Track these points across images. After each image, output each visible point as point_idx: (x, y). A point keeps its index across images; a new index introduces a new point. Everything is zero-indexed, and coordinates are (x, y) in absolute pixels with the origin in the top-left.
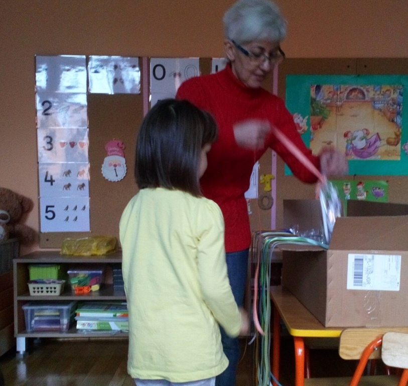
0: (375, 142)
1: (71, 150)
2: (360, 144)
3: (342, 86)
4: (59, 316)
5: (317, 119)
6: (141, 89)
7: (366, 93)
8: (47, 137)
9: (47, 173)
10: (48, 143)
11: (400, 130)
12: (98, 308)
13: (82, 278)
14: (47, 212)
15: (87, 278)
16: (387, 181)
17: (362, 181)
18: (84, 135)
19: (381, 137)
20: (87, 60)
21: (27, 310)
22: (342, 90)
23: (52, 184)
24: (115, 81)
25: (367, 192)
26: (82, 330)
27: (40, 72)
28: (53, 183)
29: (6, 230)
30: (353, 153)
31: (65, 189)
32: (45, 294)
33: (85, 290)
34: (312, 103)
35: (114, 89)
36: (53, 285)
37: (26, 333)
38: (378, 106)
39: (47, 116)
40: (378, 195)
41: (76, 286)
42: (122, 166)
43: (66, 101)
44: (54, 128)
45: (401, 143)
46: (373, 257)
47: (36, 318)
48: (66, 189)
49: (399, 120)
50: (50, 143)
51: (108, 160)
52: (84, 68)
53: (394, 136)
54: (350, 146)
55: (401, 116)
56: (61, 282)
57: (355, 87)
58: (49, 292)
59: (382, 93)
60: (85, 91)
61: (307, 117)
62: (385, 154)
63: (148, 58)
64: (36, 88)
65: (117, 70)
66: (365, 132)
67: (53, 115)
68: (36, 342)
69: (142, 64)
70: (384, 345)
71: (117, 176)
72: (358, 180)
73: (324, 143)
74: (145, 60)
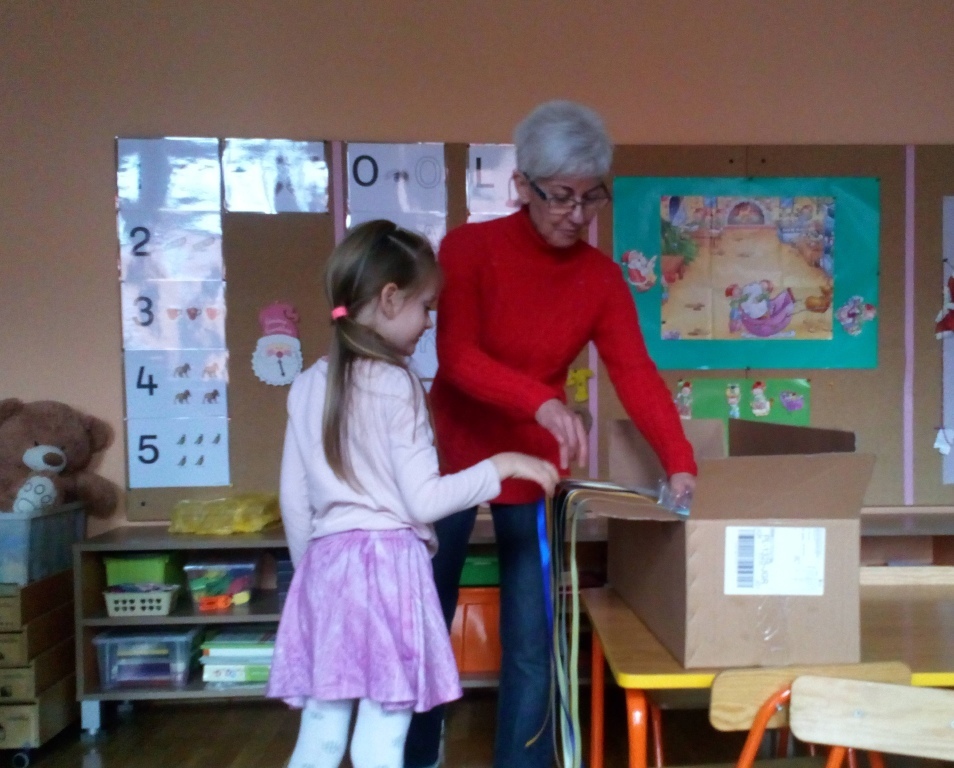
0: (785, 304)
1: (191, 324)
2: (758, 310)
3: (720, 199)
4: (166, 656)
5: (674, 260)
6: (331, 203)
7: (765, 212)
8: (141, 298)
9: (142, 369)
10: (143, 311)
11: (831, 283)
12: (246, 639)
13: (215, 580)
14: (142, 447)
15: (224, 578)
16: (809, 381)
17: (762, 381)
18: (217, 294)
19: (796, 296)
20: (221, 147)
21: (103, 646)
22: (720, 207)
23: (151, 393)
24: (279, 187)
25: (771, 400)
26: (214, 684)
27: (124, 170)
28: (155, 390)
29: (58, 486)
30: (743, 328)
31: (177, 401)
32: (138, 612)
33: (221, 603)
34: (663, 231)
35: (278, 202)
36: (154, 595)
37: (101, 691)
38: (787, 236)
39: (141, 257)
40: (791, 406)
41: (203, 594)
42: (294, 355)
43: (179, 228)
44: (155, 280)
45: (834, 307)
47: (122, 662)
48: (181, 401)
49: (827, 263)
50: (147, 311)
51: (265, 343)
52: (215, 163)
53: (819, 294)
54: (738, 313)
55: (832, 256)
56: (170, 588)
57: (743, 199)
58: (147, 609)
59: (796, 211)
60: (218, 209)
61: (654, 258)
62: (801, 327)
63: (343, 143)
64: (119, 202)
65: (282, 167)
66: (765, 285)
67: (153, 255)
68: (122, 709)
69: (331, 152)
71: (283, 374)
72: (753, 377)
73: (688, 306)
74: (337, 148)
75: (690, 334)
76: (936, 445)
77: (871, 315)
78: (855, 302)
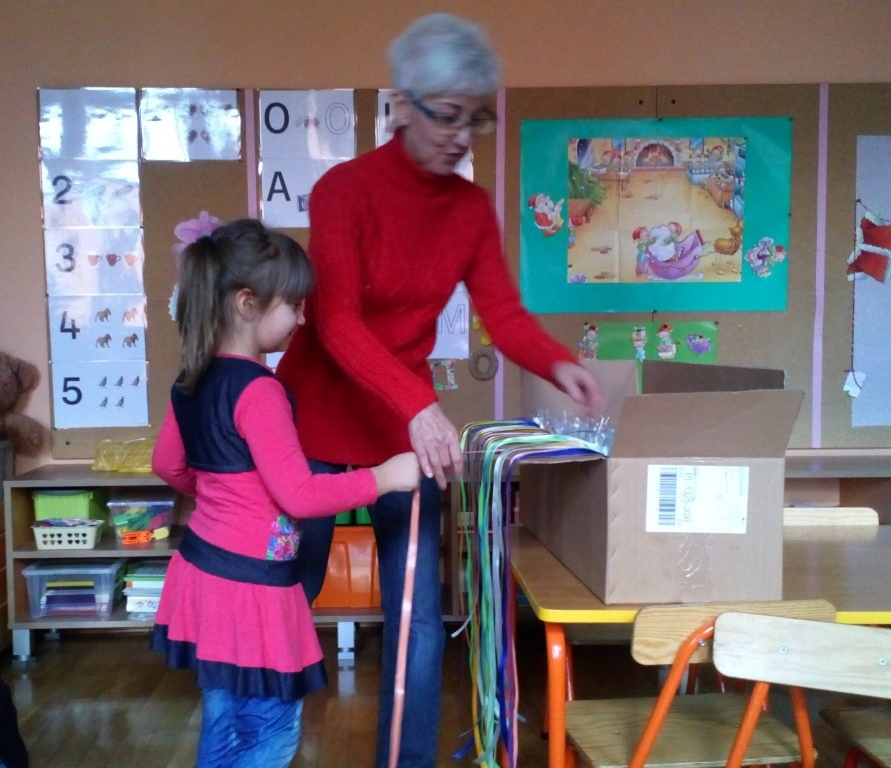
0: (692, 248)
1: (110, 270)
2: (665, 252)
3: (628, 140)
4: (92, 588)
5: (581, 204)
6: (243, 151)
7: (674, 154)
8: (64, 245)
9: (65, 314)
10: (66, 257)
11: (741, 224)
13: (136, 516)
14: (66, 389)
15: (144, 515)
16: (717, 323)
17: (668, 324)
18: (135, 241)
19: (705, 239)
20: (139, 96)
21: (32, 577)
22: (628, 149)
23: (74, 337)
24: (192, 136)
25: (677, 343)
26: (137, 614)
27: (46, 120)
28: (77, 334)
30: (650, 270)
31: (99, 345)
32: (65, 546)
33: (142, 538)
34: (571, 174)
35: (191, 151)
36: (80, 530)
37: (29, 620)
38: (697, 178)
39: (62, 205)
40: (698, 349)
41: (125, 530)
43: (98, 176)
44: (77, 228)
45: (743, 249)
46: (695, 470)
47: (50, 593)
48: (102, 345)
49: (737, 204)
52: (132, 112)
53: (729, 236)
54: (645, 256)
55: (742, 198)
56: (95, 524)
57: (654, 141)
58: (74, 543)
59: (706, 153)
60: (135, 157)
61: (562, 201)
62: (710, 270)
63: (255, 90)
64: (41, 152)
65: (196, 115)
66: (674, 227)
67: (74, 203)
68: (49, 638)
69: (244, 102)
70: (718, 637)
72: (660, 321)
73: (595, 250)
74: (249, 96)
75: (597, 277)
76: (846, 388)
77: (781, 256)
78: (765, 243)
